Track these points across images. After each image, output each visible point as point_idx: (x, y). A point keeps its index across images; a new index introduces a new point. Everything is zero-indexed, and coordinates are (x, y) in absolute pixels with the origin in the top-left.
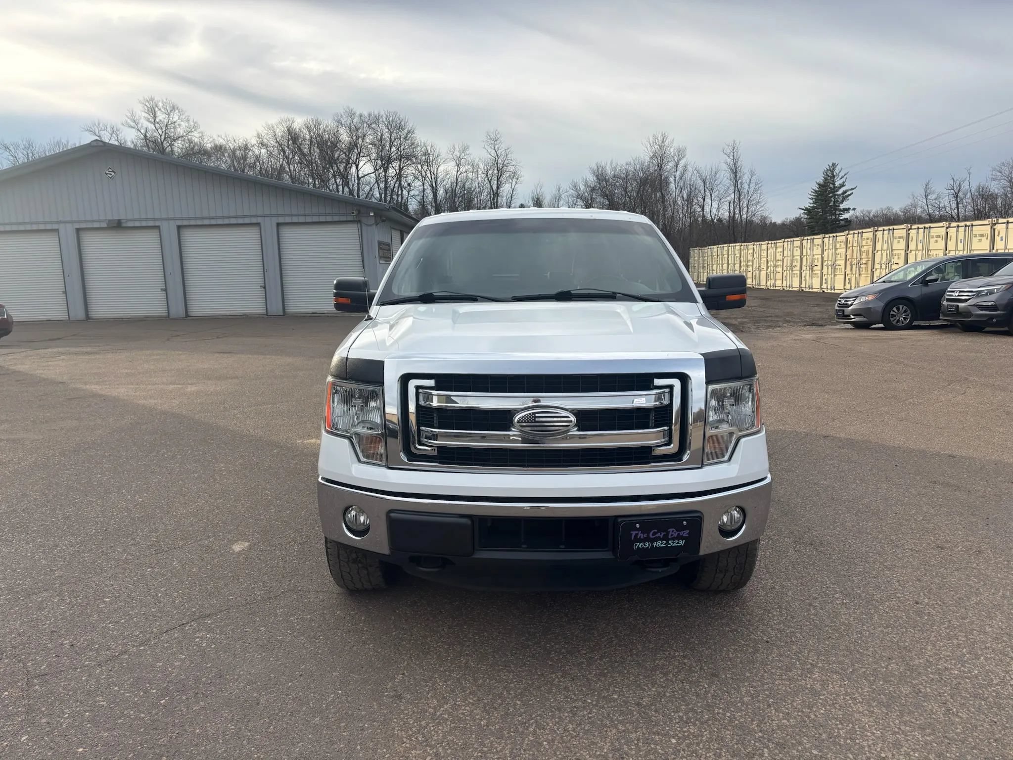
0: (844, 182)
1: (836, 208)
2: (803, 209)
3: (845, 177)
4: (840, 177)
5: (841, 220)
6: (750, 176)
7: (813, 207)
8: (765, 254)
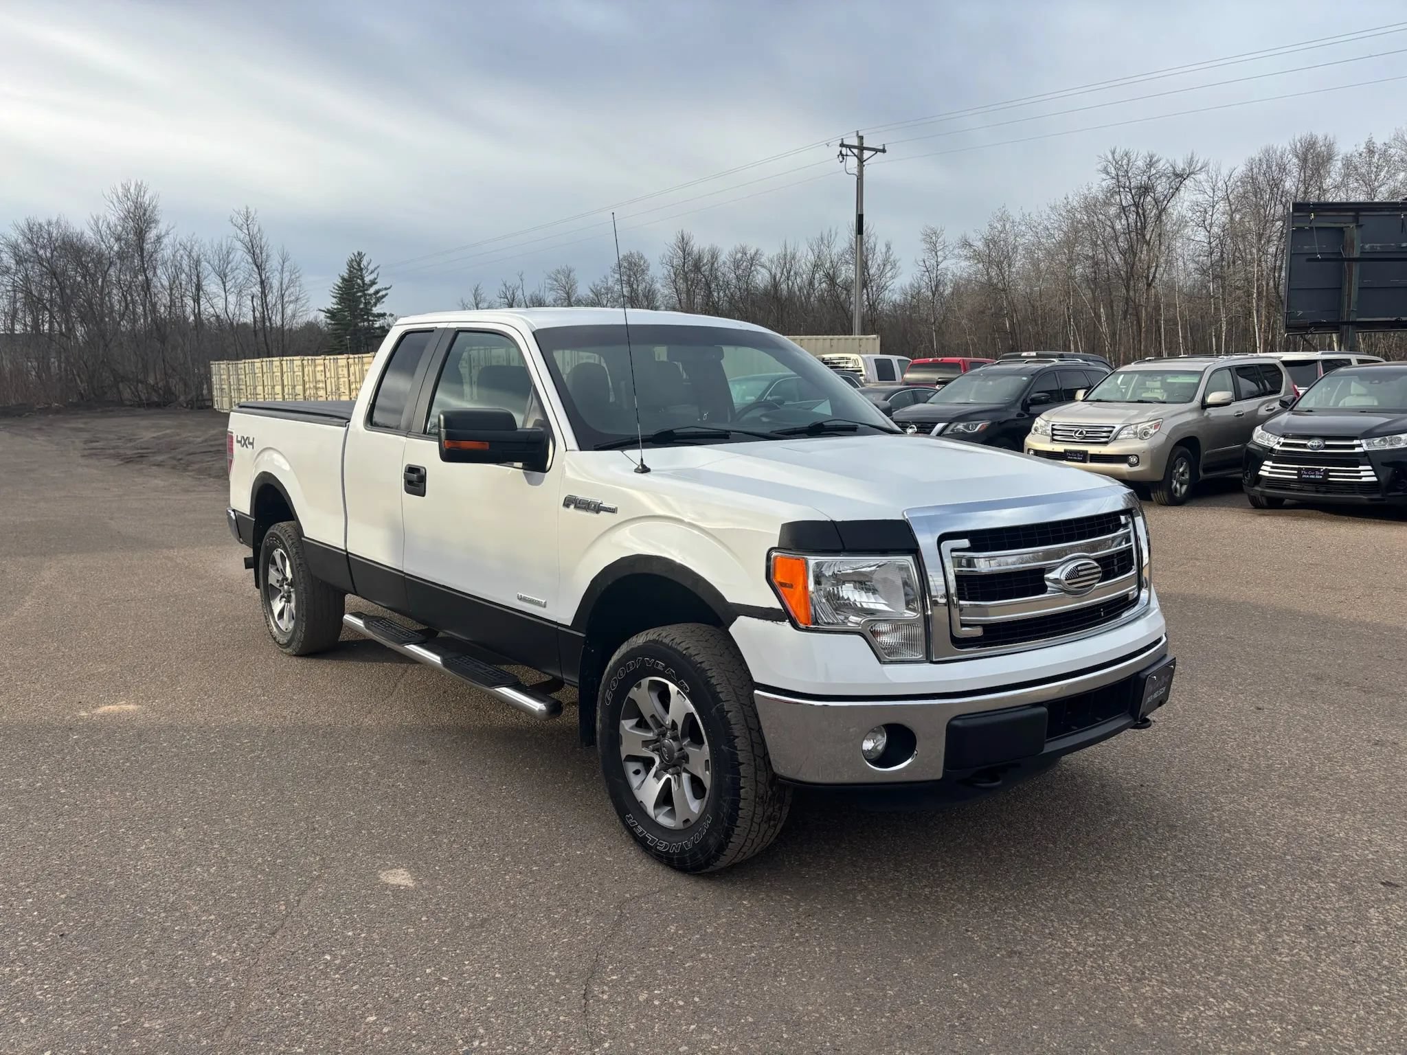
0: (375, 279)
1: (367, 311)
2: (323, 311)
3: (376, 272)
4: (369, 271)
5: (377, 328)
6: (281, 261)
7: (338, 309)
8: (345, 372)
